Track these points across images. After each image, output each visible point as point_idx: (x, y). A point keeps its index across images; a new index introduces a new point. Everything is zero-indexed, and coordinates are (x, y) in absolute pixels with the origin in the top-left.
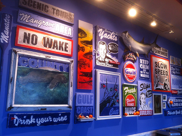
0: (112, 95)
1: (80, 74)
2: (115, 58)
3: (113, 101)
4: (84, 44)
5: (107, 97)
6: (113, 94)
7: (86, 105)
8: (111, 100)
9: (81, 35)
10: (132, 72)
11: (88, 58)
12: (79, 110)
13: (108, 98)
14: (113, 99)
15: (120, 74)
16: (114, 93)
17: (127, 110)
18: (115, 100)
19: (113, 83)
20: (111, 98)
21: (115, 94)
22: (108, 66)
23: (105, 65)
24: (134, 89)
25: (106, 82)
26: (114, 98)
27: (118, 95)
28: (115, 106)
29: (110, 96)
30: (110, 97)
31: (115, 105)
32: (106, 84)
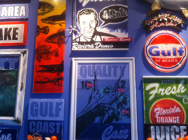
0: (108, 100)
1: (38, 70)
2: (119, 31)
3: (111, 111)
4: (47, 22)
5: (96, 104)
6: (112, 99)
7: (48, 118)
8: (107, 111)
9: (43, 10)
10: (172, 52)
11: (55, 43)
12: (33, 127)
13: (98, 106)
14: (113, 109)
15: (132, 60)
16: (114, 97)
17: (158, 132)
18: (119, 110)
19: (112, 78)
20: (106, 107)
21: (116, 99)
22: (100, 48)
23: (95, 48)
24: (180, 85)
25: (93, 78)
26: (115, 106)
27: (128, 100)
28: (119, 122)
29: (104, 102)
30: (104, 104)
31: (117, 119)
32: (94, 80)
